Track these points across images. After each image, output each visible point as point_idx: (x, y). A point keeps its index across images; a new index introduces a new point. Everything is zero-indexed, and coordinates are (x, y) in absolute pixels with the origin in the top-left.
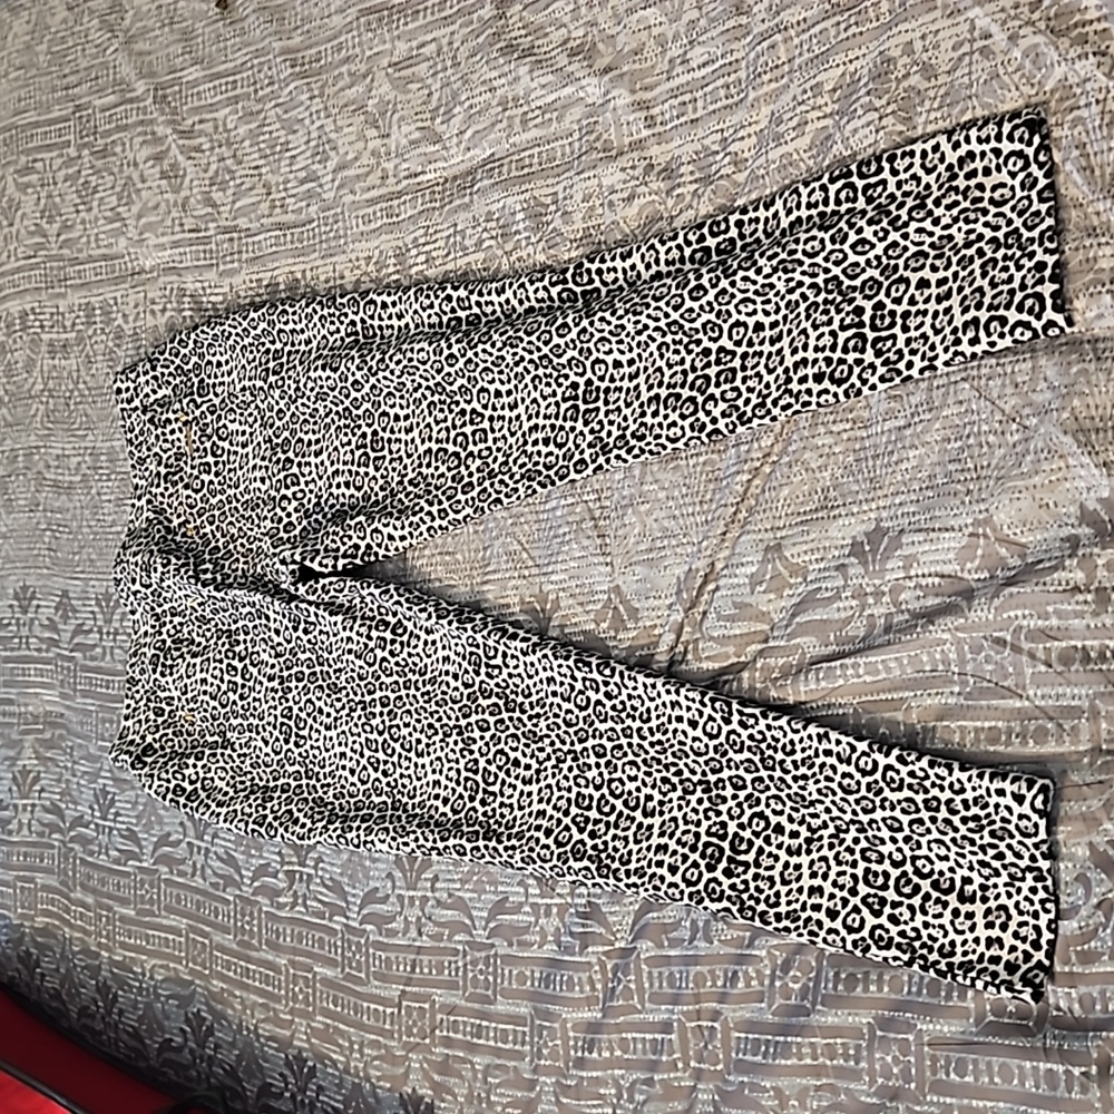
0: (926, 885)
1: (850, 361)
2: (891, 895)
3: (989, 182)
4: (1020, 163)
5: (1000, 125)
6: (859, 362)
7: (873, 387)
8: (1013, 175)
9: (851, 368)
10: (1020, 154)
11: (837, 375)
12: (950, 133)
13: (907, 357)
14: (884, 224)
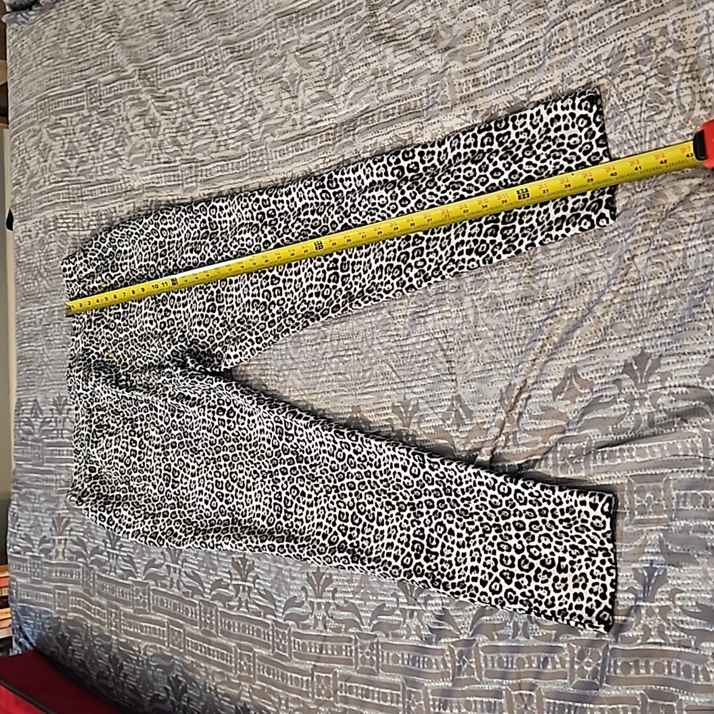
0: (537, 563)
1: (488, 242)
2: (516, 570)
3: (567, 133)
4: (585, 122)
5: (574, 99)
6: (493, 242)
7: (499, 257)
8: (581, 129)
9: (488, 246)
10: (585, 117)
11: (480, 250)
12: (546, 104)
13: (520, 238)
14: (509, 159)
